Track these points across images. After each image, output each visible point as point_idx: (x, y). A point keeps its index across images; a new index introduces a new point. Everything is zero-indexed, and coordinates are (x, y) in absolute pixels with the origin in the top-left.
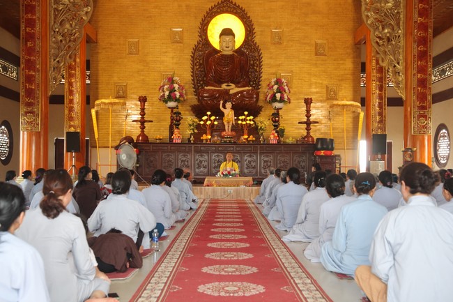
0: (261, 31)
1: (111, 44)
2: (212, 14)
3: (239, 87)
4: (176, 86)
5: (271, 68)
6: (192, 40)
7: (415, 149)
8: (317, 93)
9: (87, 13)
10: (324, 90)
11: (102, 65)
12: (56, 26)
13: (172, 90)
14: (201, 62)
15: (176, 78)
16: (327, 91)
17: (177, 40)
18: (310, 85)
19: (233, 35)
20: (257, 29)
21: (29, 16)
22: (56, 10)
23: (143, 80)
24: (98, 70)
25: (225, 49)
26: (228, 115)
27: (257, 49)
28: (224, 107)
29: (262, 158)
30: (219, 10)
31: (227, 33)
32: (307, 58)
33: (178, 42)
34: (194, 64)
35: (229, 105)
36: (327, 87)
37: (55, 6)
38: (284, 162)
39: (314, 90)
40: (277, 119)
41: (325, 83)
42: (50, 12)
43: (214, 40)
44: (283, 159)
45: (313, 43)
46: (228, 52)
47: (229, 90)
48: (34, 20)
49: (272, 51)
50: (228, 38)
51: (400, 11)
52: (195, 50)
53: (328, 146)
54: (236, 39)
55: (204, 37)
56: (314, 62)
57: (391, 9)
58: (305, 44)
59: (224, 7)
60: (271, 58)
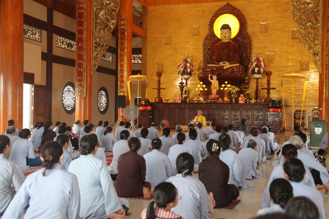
0: (252, 24)
1: (155, 38)
2: (217, 15)
3: (231, 64)
4: (188, 65)
5: (260, 49)
6: (204, 33)
7: (321, 109)
8: (292, 66)
9: (113, 24)
10: (298, 64)
11: (149, 52)
12: (96, 33)
13: (186, 68)
14: (209, 47)
15: (189, 60)
16: (300, 64)
17: (196, 34)
18: (288, 61)
19: (230, 29)
20: (249, 23)
21: (80, 28)
22: (96, 22)
23: (174, 61)
24: (146, 55)
25: (223, 38)
26: (214, 84)
27: (248, 37)
28: (212, 78)
29: (233, 113)
30: (222, 12)
31: (226, 27)
32: (285, 41)
33: (196, 35)
34: (204, 50)
35: (215, 77)
36: (301, 62)
37: (95, 21)
38: (247, 116)
39: (291, 64)
40: (247, 86)
41: (299, 59)
42: (93, 24)
43: (218, 33)
44: (246, 114)
45: (291, 31)
46: (225, 40)
47: (223, 66)
48: (83, 30)
49: (260, 37)
50: (225, 31)
51: (319, 9)
52: (205, 40)
53: (276, 105)
54: (232, 32)
55: (212, 31)
56: (291, 44)
57: (312, 8)
58: (284, 31)
59: (226, 9)
60: (259, 43)
